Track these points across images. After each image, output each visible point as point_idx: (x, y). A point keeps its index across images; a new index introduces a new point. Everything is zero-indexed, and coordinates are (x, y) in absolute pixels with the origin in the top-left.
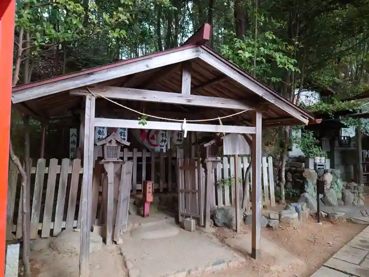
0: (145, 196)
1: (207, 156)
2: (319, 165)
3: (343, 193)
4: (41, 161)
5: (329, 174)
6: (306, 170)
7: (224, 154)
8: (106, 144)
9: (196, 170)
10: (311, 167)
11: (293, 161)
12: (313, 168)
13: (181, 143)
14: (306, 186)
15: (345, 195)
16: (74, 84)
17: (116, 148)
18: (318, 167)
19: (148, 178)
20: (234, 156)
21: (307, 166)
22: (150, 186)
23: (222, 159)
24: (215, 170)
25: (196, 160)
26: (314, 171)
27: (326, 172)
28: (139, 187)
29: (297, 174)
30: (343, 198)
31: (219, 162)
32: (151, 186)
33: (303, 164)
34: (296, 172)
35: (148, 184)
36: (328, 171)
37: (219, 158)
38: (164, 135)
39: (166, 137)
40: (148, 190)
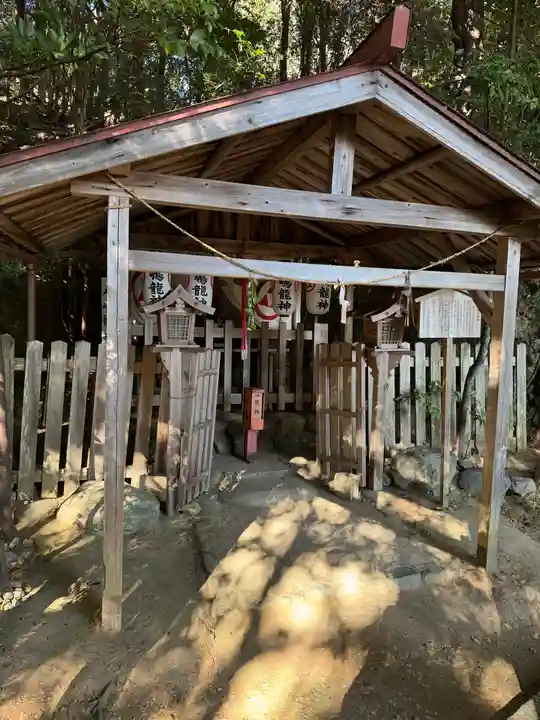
0: (247, 417)
1: (379, 341)
4: (35, 346)
7: (421, 336)
8: (164, 310)
9: (354, 369)
13: (327, 309)
16: (74, 166)
17: (185, 320)
19: (255, 382)
20: (442, 342)
22: (257, 398)
23: (413, 348)
24: (397, 370)
25: (353, 348)
28: (237, 399)
31: (405, 353)
32: (260, 398)
35: (254, 395)
37: (406, 346)
38: (284, 294)
39: (288, 298)
40: (254, 407)
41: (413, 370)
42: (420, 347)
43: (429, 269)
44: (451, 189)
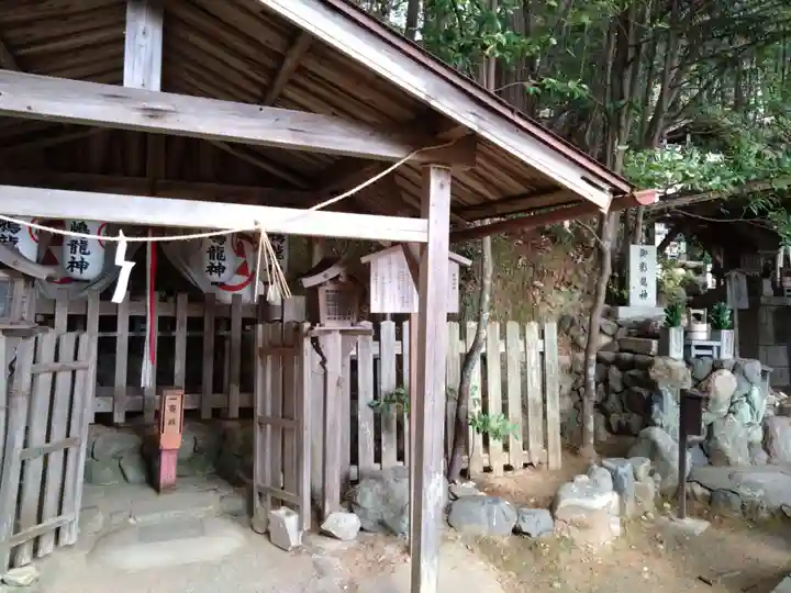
1: (323, 316)
2: (698, 347)
3: (766, 430)
5: (727, 373)
6: (659, 361)
10: (676, 351)
11: (629, 334)
12: (681, 355)
14: (656, 408)
15: (771, 433)
18: (695, 352)
21: (664, 350)
26: (684, 364)
27: (717, 366)
29: (632, 372)
30: (767, 442)
32: (177, 403)
33: (655, 343)
34: (632, 365)
36: (725, 365)
38: (215, 252)
39: (220, 257)
40: (168, 415)
41: (376, 361)
42: (388, 327)
43: (323, 209)
44: (364, 97)
